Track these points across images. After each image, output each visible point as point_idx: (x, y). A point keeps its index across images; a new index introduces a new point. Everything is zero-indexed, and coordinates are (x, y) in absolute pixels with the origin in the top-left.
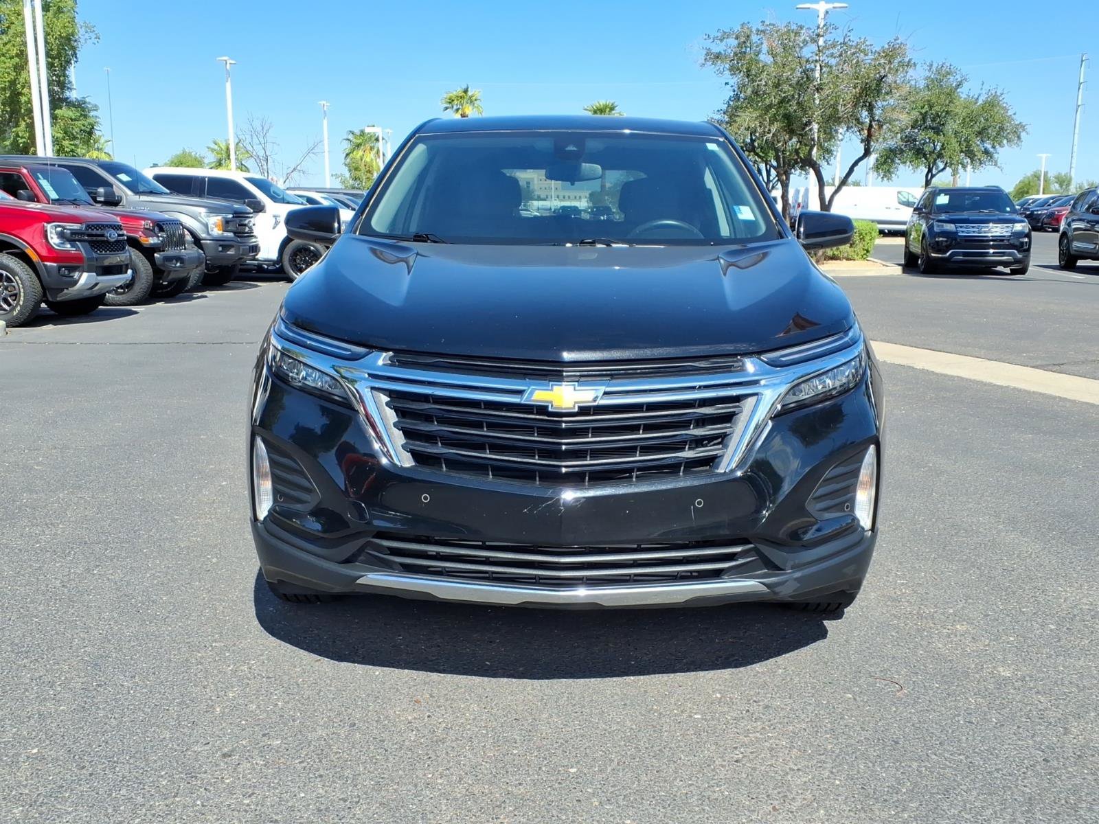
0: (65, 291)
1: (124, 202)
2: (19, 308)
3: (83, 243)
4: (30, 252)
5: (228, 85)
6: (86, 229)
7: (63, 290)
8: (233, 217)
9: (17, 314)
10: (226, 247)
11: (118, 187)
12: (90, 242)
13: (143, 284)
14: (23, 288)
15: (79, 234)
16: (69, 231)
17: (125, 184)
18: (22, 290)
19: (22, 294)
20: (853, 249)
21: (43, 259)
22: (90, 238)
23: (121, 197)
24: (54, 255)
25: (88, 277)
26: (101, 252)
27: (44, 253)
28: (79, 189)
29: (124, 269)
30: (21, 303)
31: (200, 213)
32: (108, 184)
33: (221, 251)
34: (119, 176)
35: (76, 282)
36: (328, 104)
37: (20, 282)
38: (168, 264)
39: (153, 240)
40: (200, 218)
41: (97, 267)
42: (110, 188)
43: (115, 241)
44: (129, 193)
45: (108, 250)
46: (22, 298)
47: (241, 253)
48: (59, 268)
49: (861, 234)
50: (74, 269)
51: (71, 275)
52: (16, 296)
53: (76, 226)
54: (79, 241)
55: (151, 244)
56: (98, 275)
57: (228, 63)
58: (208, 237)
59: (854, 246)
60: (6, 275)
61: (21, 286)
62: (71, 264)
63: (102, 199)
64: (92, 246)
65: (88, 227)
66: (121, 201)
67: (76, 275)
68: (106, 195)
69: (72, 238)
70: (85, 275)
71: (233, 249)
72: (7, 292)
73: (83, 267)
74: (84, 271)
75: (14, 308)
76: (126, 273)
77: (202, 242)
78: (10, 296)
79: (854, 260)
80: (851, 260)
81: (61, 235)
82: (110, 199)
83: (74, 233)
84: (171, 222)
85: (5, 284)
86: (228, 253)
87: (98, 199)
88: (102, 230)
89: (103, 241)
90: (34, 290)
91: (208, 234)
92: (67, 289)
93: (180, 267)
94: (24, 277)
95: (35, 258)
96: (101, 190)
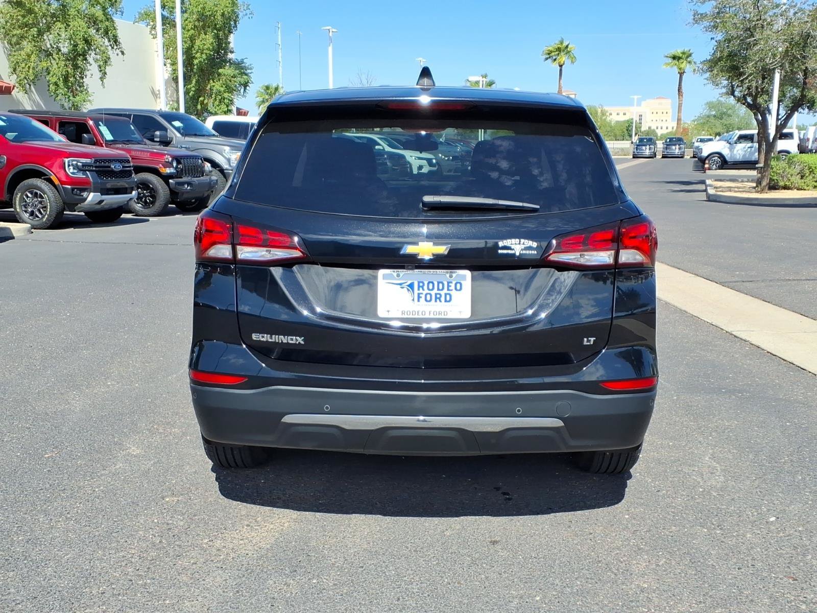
0: (79, 205)
1: (174, 142)
2: (46, 216)
3: (92, 172)
4: (53, 178)
5: (330, 49)
6: (94, 162)
7: (77, 204)
9: (46, 221)
11: (171, 130)
12: (96, 171)
13: (161, 201)
14: (49, 203)
15: (88, 166)
16: (81, 164)
17: (178, 129)
18: (48, 204)
19: (49, 207)
20: (803, 180)
21: (62, 183)
22: (97, 169)
23: (172, 138)
24: (71, 181)
25: (94, 195)
26: (108, 178)
27: (64, 179)
28: (136, 133)
29: (128, 191)
30: (48, 213)
31: (225, 150)
32: (165, 129)
34: (173, 123)
35: (86, 199)
36: (425, 60)
37: (47, 199)
38: (180, 187)
39: (170, 170)
40: (224, 154)
41: (101, 189)
42: (165, 132)
43: (121, 171)
44: (178, 135)
45: (113, 177)
46: (49, 210)
48: (73, 189)
49: (810, 168)
50: (84, 190)
51: (82, 194)
52: (45, 207)
53: (88, 161)
54: (89, 171)
55: (167, 173)
56: (102, 195)
57: (331, 31)
58: (230, 168)
59: (804, 178)
60: (40, 194)
61: (48, 201)
62: (81, 186)
63: (158, 140)
64: (98, 175)
65: (96, 161)
66: (172, 141)
67: (85, 194)
68: (160, 136)
69: (83, 169)
70: (92, 194)
72: (41, 206)
73: (91, 189)
74: (90, 192)
75: (43, 217)
76: (131, 193)
78: (42, 208)
79: (805, 190)
80: (802, 189)
81: (76, 167)
82: (164, 140)
83: (84, 165)
84: (192, 157)
85: (39, 199)
87: (155, 139)
88: (109, 163)
89: (109, 171)
90: (56, 204)
91: (229, 165)
92: (80, 204)
93: (190, 189)
94: (51, 195)
95: (57, 182)
96: (158, 133)
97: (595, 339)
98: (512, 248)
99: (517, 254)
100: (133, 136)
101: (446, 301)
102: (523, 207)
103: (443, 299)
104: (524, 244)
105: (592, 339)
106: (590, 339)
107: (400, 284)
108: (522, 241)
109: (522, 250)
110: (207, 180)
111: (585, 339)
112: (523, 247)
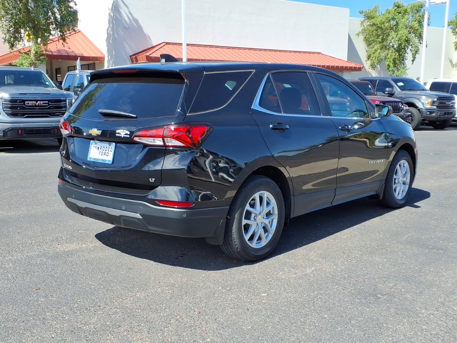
1: (396, 94)
8: (438, 100)
10: (431, 113)
17: (400, 87)
28: (372, 89)
31: (422, 98)
33: (429, 114)
34: (398, 84)
40: (421, 100)
42: (392, 88)
47: (439, 115)
58: (424, 108)
68: (388, 91)
71: (434, 113)
77: (420, 110)
82: (390, 93)
86: (432, 115)
87: (386, 93)
91: (424, 107)
96: (387, 89)
97: (155, 179)
98: (121, 133)
99: (122, 137)
100: (370, 91)
101: (107, 156)
102: (129, 115)
103: (106, 155)
104: (125, 132)
105: (153, 179)
106: (152, 179)
107: (96, 147)
108: (125, 131)
109: (124, 135)
110: (402, 114)
111: (150, 179)
112: (124, 133)
